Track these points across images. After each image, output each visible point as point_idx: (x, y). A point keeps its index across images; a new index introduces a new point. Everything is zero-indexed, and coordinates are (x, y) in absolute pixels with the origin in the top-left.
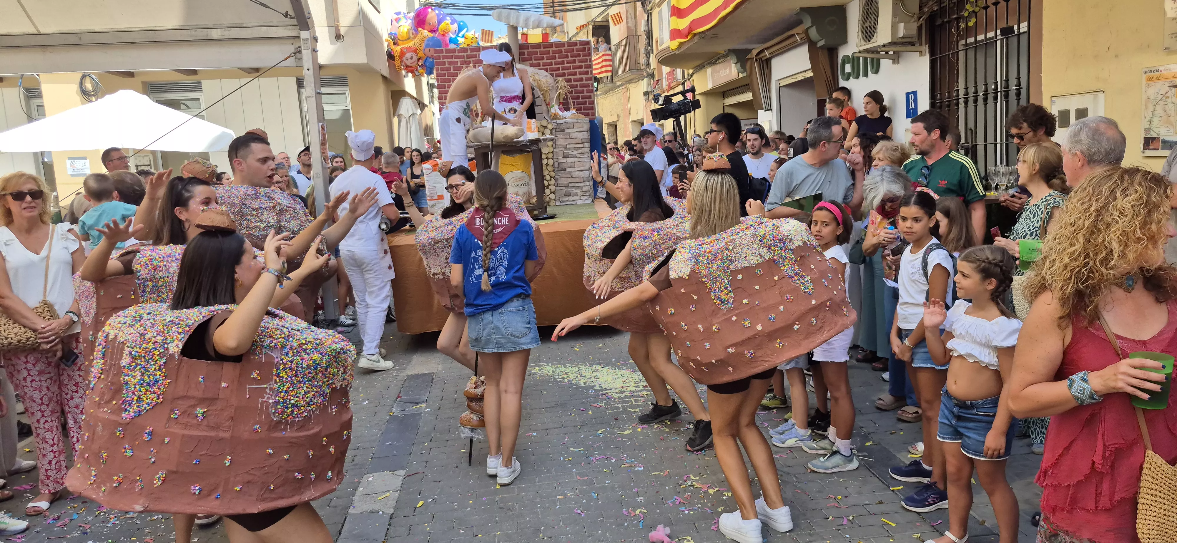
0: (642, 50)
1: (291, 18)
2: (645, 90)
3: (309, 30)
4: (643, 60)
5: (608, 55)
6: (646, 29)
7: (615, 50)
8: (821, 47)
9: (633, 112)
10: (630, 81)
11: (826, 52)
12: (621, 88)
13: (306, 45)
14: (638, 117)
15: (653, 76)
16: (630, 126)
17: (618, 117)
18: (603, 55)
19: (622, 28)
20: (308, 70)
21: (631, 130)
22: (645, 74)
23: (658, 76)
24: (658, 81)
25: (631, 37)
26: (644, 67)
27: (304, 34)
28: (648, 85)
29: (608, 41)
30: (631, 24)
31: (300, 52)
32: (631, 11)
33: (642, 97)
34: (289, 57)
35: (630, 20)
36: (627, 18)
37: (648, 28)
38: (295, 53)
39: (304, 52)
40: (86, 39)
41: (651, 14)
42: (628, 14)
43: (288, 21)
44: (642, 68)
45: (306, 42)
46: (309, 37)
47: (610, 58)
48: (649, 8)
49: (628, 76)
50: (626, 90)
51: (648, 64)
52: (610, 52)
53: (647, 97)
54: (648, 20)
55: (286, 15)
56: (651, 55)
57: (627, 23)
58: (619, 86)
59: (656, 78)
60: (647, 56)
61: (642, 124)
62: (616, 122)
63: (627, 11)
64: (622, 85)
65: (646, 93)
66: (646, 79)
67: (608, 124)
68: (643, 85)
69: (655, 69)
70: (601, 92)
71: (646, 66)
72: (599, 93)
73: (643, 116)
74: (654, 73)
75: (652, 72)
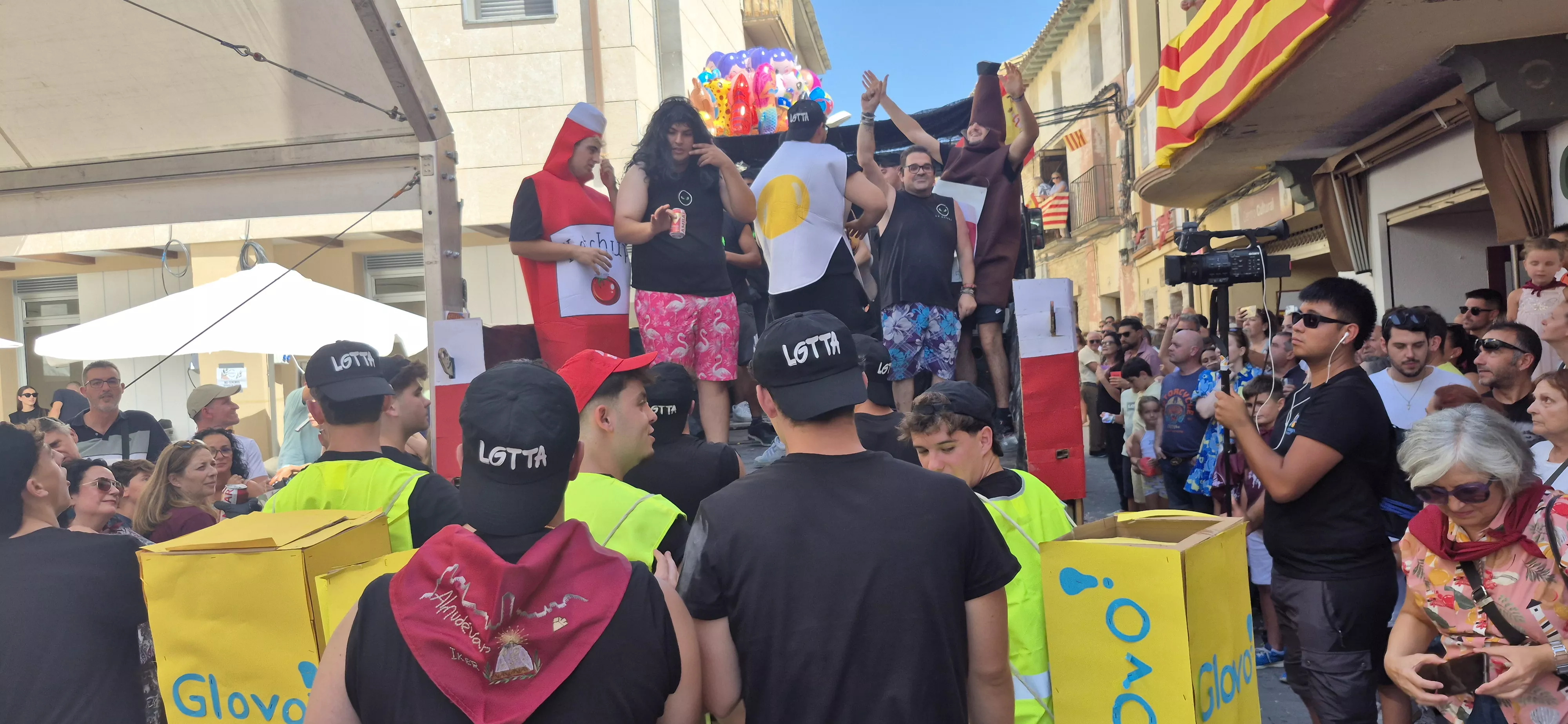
0: (1117, 185)
1: (402, 119)
2: (1122, 247)
3: (433, 138)
4: (1118, 202)
5: (1063, 198)
6: (1124, 153)
7: (1074, 188)
8: (1509, 131)
9: (1103, 281)
10: (1098, 235)
11: (1519, 140)
12: (1084, 246)
13: (427, 168)
14: (1113, 289)
15: (1135, 224)
16: (1099, 304)
17: (1079, 289)
18: (1056, 198)
19: (1086, 157)
20: (430, 213)
21: (1099, 309)
22: (1122, 222)
23: (1144, 224)
24: (1143, 231)
25: (1100, 168)
26: (1121, 211)
27: (427, 148)
28: (1128, 238)
29: (1064, 176)
30: (1100, 149)
31: (418, 181)
32: (1101, 130)
33: (1117, 259)
34: (402, 191)
35: (1098, 143)
36: (1094, 140)
37: (1128, 151)
38: (411, 184)
39: (424, 180)
40: (92, 175)
41: (1132, 129)
42: (1096, 135)
43: (396, 126)
44: (1116, 213)
45: (426, 162)
46: (433, 153)
48: (1128, 121)
49: (1096, 227)
50: (1091, 248)
51: (1127, 207)
52: (1066, 194)
53: (1125, 258)
54: (1127, 139)
55: (393, 114)
56: (1133, 193)
57: (1094, 147)
58: (1081, 243)
59: (1140, 227)
60: (1125, 195)
61: (1118, 301)
63: (1093, 131)
64: (1085, 241)
65: (1124, 252)
66: (1123, 231)
68: (1120, 240)
69: (1138, 213)
70: (1053, 254)
71: (1124, 210)
72: (1050, 255)
73: (1119, 287)
74: (1136, 220)
75: (1134, 219)
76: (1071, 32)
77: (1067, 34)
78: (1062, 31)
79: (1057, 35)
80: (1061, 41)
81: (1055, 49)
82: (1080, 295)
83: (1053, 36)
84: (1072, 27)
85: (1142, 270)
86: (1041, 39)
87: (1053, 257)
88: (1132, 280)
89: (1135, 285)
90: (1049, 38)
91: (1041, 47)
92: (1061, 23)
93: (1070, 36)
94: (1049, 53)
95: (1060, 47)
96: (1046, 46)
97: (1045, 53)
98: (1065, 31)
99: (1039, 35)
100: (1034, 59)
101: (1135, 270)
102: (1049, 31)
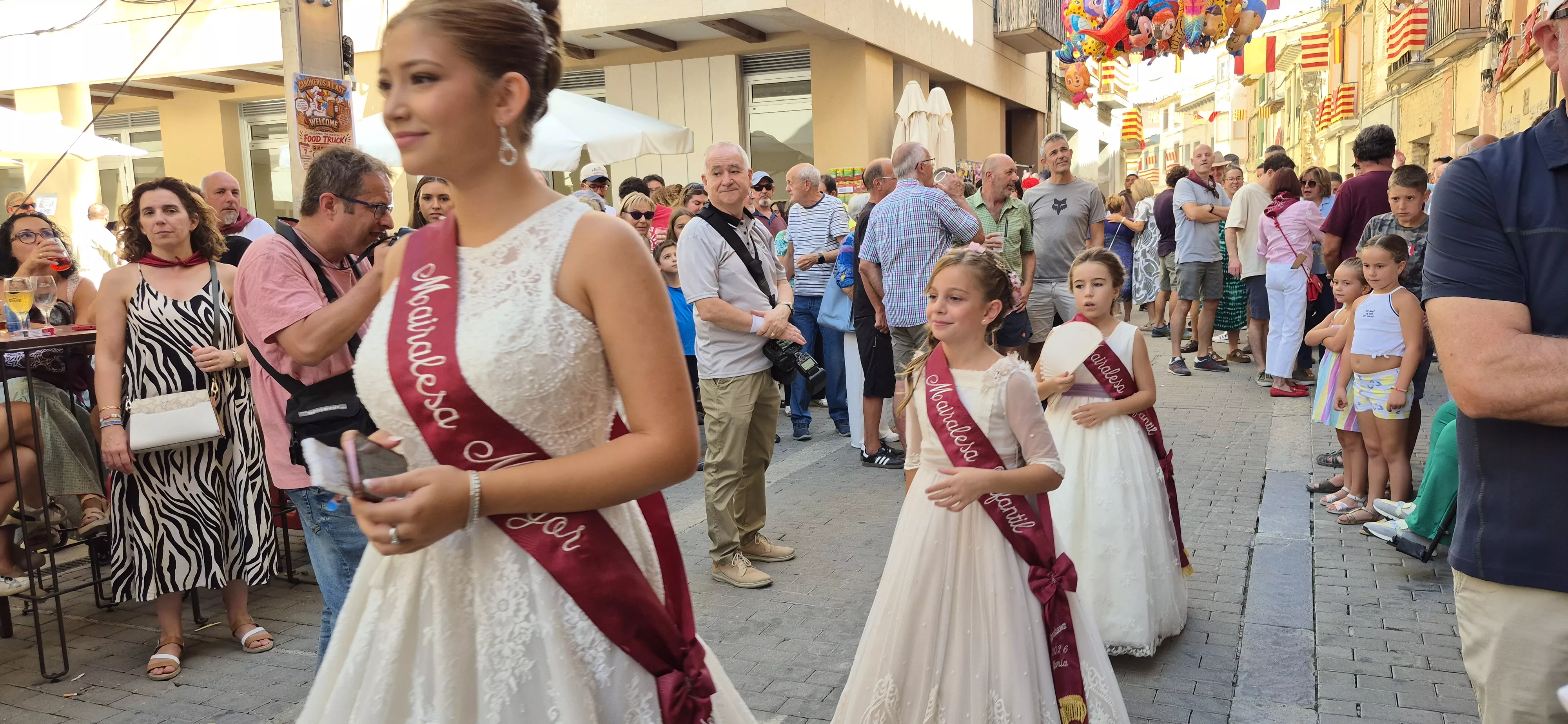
2: (1486, 68)
4: (1487, 8)
9: (1460, 115)
10: (1459, 55)
12: (1442, 71)
17: (1433, 127)
22: (1489, 36)
28: (1493, 55)
33: (1479, 82)
44: (1483, 24)
47: (1424, 16)
49: (1457, 46)
50: (1450, 73)
51: (1496, 14)
53: (1487, 81)
58: (1438, 69)
62: (1428, 137)
65: (1488, 74)
66: (1488, 46)
67: (1414, 142)
68: (1484, 58)
69: (1510, 21)
70: (1407, 85)
71: (1492, 18)
73: (1479, 122)
74: (1507, 30)
75: (1504, 29)
82: (1432, 134)
85: (1507, 96)
88: (1494, 110)
89: (1497, 117)
101: (1498, 96)
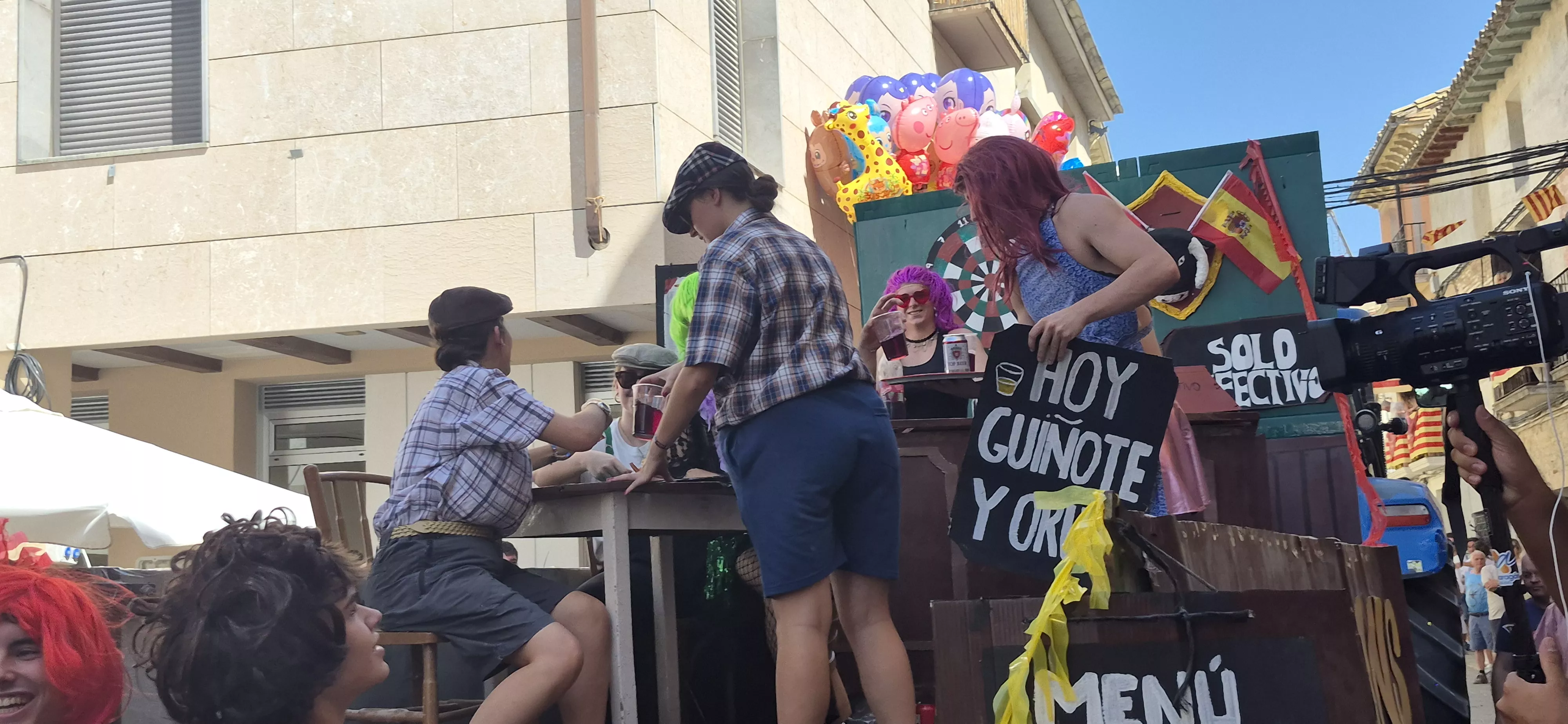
72: (1518, 414)
76: (1536, 31)
77: (1528, 35)
78: (1519, 29)
79: (1509, 37)
80: (1519, 49)
81: (1510, 62)
83: (1503, 38)
84: (1537, 21)
86: (1482, 45)
87: (1524, 419)
90: (1496, 43)
91: (1483, 60)
92: (1515, 15)
93: (1534, 37)
94: (1500, 69)
95: (1519, 58)
96: (1493, 58)
97: (1492, 70)
98: (1525, 29)
99: (1478, 39)
100: (1472, 81)
102: (1495, 31)
